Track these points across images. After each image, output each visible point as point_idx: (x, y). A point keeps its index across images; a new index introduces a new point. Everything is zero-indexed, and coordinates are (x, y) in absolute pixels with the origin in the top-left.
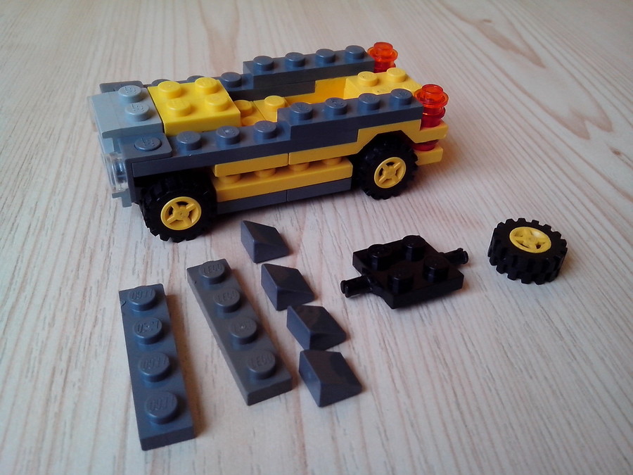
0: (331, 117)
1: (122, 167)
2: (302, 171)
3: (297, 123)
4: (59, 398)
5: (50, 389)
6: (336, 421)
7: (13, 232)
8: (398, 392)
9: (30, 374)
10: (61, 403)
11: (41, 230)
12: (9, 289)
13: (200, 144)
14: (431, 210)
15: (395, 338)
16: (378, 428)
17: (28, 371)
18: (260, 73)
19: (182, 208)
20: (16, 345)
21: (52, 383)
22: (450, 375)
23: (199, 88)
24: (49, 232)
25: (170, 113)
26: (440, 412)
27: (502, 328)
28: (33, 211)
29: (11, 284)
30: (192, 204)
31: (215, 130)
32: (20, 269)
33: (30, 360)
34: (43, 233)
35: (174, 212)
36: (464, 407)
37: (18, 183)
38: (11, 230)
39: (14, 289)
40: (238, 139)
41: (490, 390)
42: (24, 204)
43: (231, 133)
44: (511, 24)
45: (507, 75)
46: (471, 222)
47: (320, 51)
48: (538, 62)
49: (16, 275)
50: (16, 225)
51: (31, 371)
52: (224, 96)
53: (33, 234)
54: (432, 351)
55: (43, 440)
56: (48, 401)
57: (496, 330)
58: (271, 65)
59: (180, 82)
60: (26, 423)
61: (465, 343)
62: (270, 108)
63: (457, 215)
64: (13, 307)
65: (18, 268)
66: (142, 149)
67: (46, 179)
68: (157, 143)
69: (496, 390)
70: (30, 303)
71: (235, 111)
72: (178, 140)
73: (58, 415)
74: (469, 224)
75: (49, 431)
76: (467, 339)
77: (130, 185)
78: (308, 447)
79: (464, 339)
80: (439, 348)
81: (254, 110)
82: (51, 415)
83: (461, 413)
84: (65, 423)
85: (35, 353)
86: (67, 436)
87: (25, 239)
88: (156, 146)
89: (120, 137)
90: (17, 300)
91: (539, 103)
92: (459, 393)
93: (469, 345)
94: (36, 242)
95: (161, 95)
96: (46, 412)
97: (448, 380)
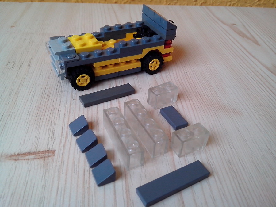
0: (133, 45)
1: (63, 64)
2: (124, 65)
3: (121, 47)
4: (88, 181)
5: (84, 178)
6: (194, 193)
7: (59, 114)
8: (217, 182)
9: (75, 172)
10: (89, 183)
11: (69, 113)
12: (62, 137)
13: (88, 56)
14: (221, 107)
15: (213, 160)
16: (211, 196)
17: (74, 171)
18: (106, 31)
19: (83, 78)
20: (68, 160)
21: (84, 175)
22: (236, 175)
23: (86, 37)
24: (73, 114)
25: (77, 46)
26: (234, 190)
27: (254, 156)
28: (65, 105)
29: (62, 135)
30: (87, 76)
31: (93, 51)
32: (64, 129)
33: (74, 166)
34: (71, 114)
35: (81, 80)
36: (243, 188)
37: (57, 93)
38: (58, 113)
39: (64, 137)
40: (102, 54)
41: (252, 182)
42: (61, 102)
43: (99, 52)
44: (244, 26)
45: (245, 49)
46: (237, 113)
47: (127, 23)
48: (257, 43)
49: (63, 131)
50: (59, 111)
51: (75, 170)
52: (95, 40)
53: (67, 115)
54: (228, 166)
55: (85, 198)
56: (84, 182)
57: (252, 158)
58: (110, 29)
59: (79, 35)
60: (77, 192)
61: (241, 163)
62: (111, 43)
63: (232, 109)
64: (64, 145)
65: (63, 129)
66: (69, 58)
67: (68, 92)
68: (74, 56)
69: (254, 182)
70: (71, 143)
71: (100, 44)
72: (81, 54)
73: (89, 188)
74: (237, 114)
75: (86, 194)
76: (241, 161)
77: (65, 71)
78: (185, 203)
79: (240, 161)
80: (231, 165)
81: (105, 45)
82: (86, 188)
83: (242, 191)
84: (92, 191)
85: (76, 163)
86: (94, 196)
87: (64, 117)
88: (74, 57)
89: (61, 54)
90: (65, 142)
91: (259, 61)
92: (240, 183)
93: (242, 163)
94: (69, 118)
95: (73, 40)
96: (84, 187)
97: (236, 178)
